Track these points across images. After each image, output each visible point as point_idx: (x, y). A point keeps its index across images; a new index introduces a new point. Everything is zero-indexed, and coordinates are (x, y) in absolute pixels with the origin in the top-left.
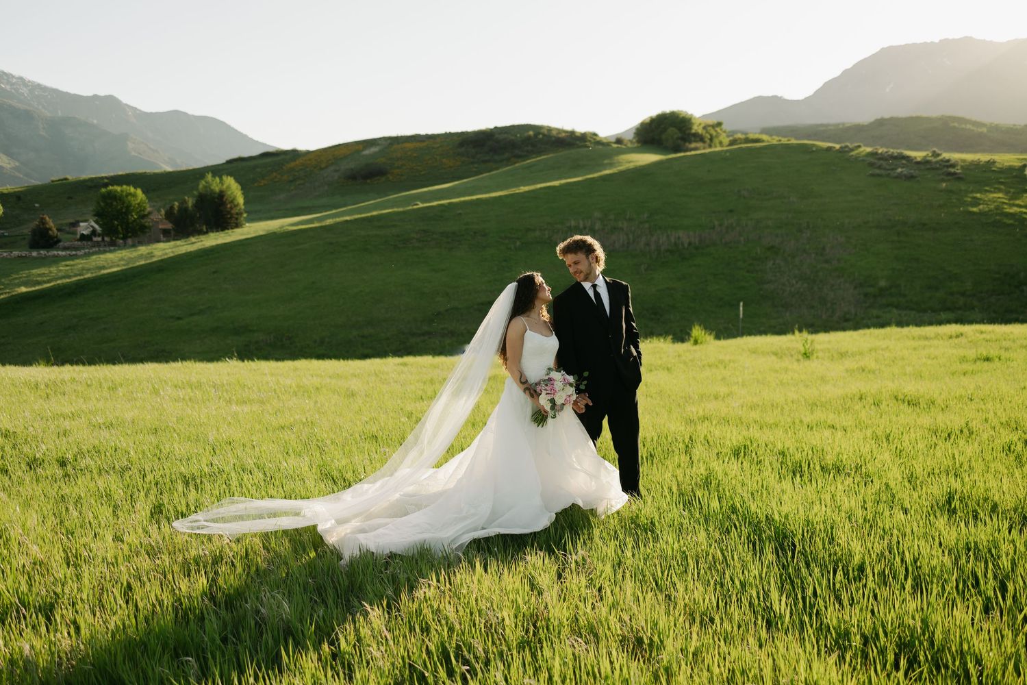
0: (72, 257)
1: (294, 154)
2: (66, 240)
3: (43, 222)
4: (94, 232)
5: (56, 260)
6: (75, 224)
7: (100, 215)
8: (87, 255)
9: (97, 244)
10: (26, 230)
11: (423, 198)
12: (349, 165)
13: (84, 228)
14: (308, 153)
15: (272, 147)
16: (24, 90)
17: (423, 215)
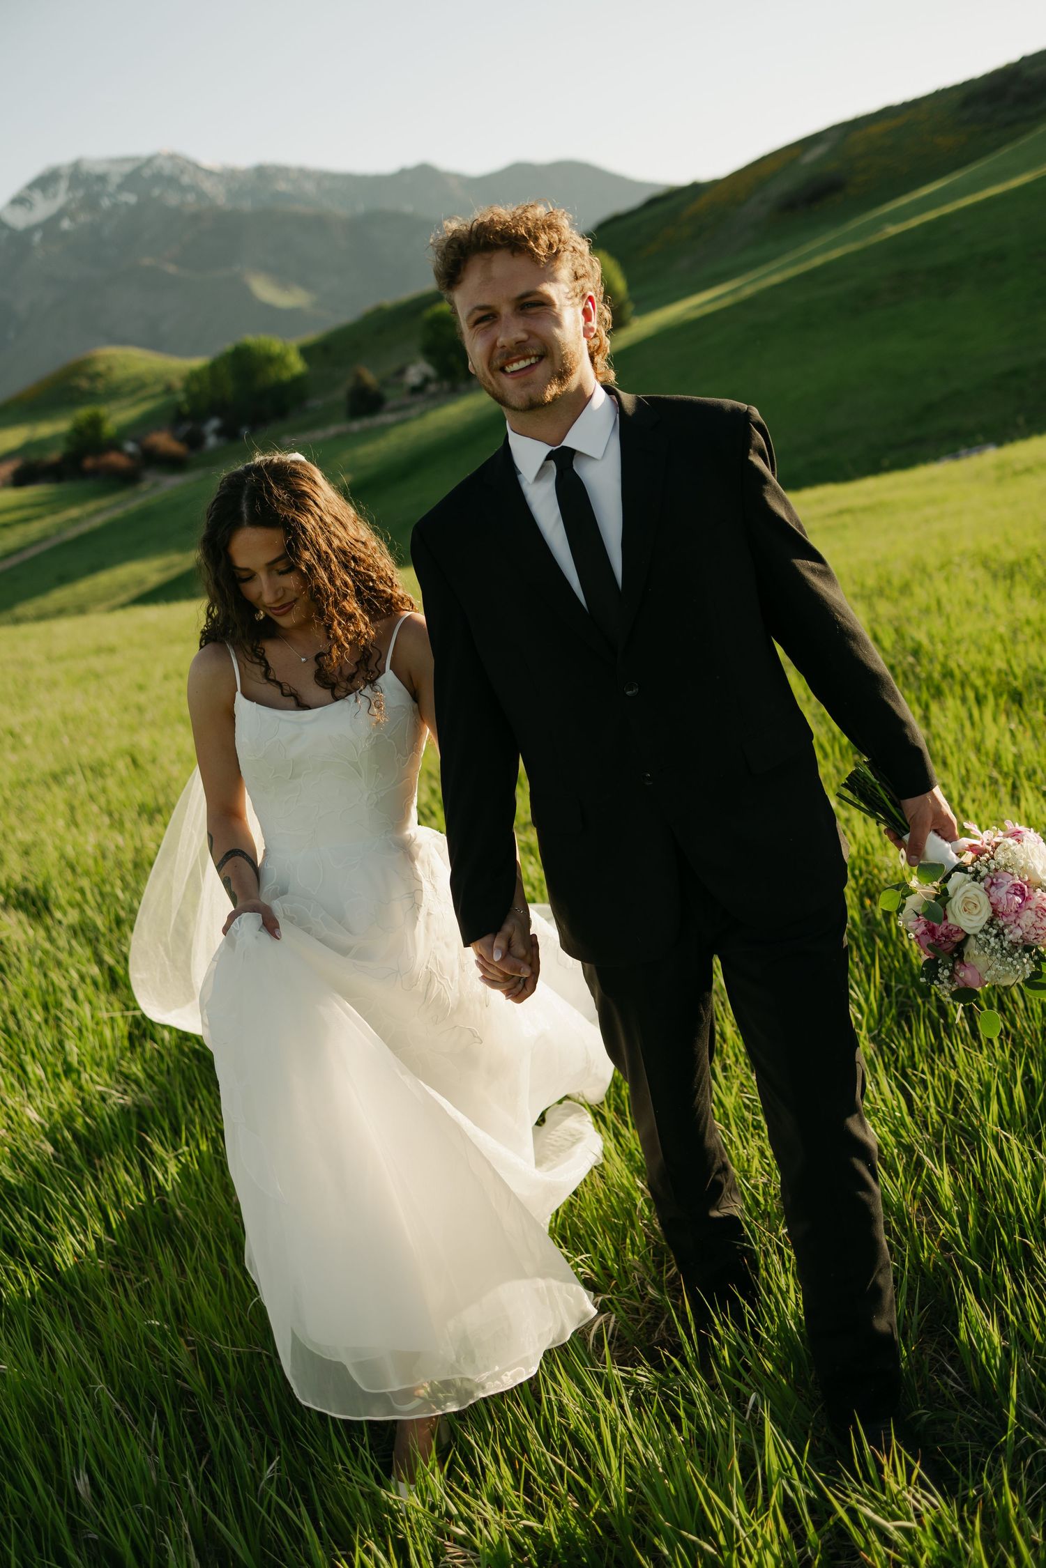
0: (403, 422)
1: (696, 189)
2: (393, 397)
3: (359, 378)
4: (426, 380)
5: (384, 429)
6: (401, 372)
7: (430, 352)
8: (422, 415)
9: (434, 396)
10: (341, 394)
11: (895, 218)
12: (782, 187)
13: (414, 375)
14: (715, 183)
15: (660, 186)
16: (310, 187)
17: (898, 246)
